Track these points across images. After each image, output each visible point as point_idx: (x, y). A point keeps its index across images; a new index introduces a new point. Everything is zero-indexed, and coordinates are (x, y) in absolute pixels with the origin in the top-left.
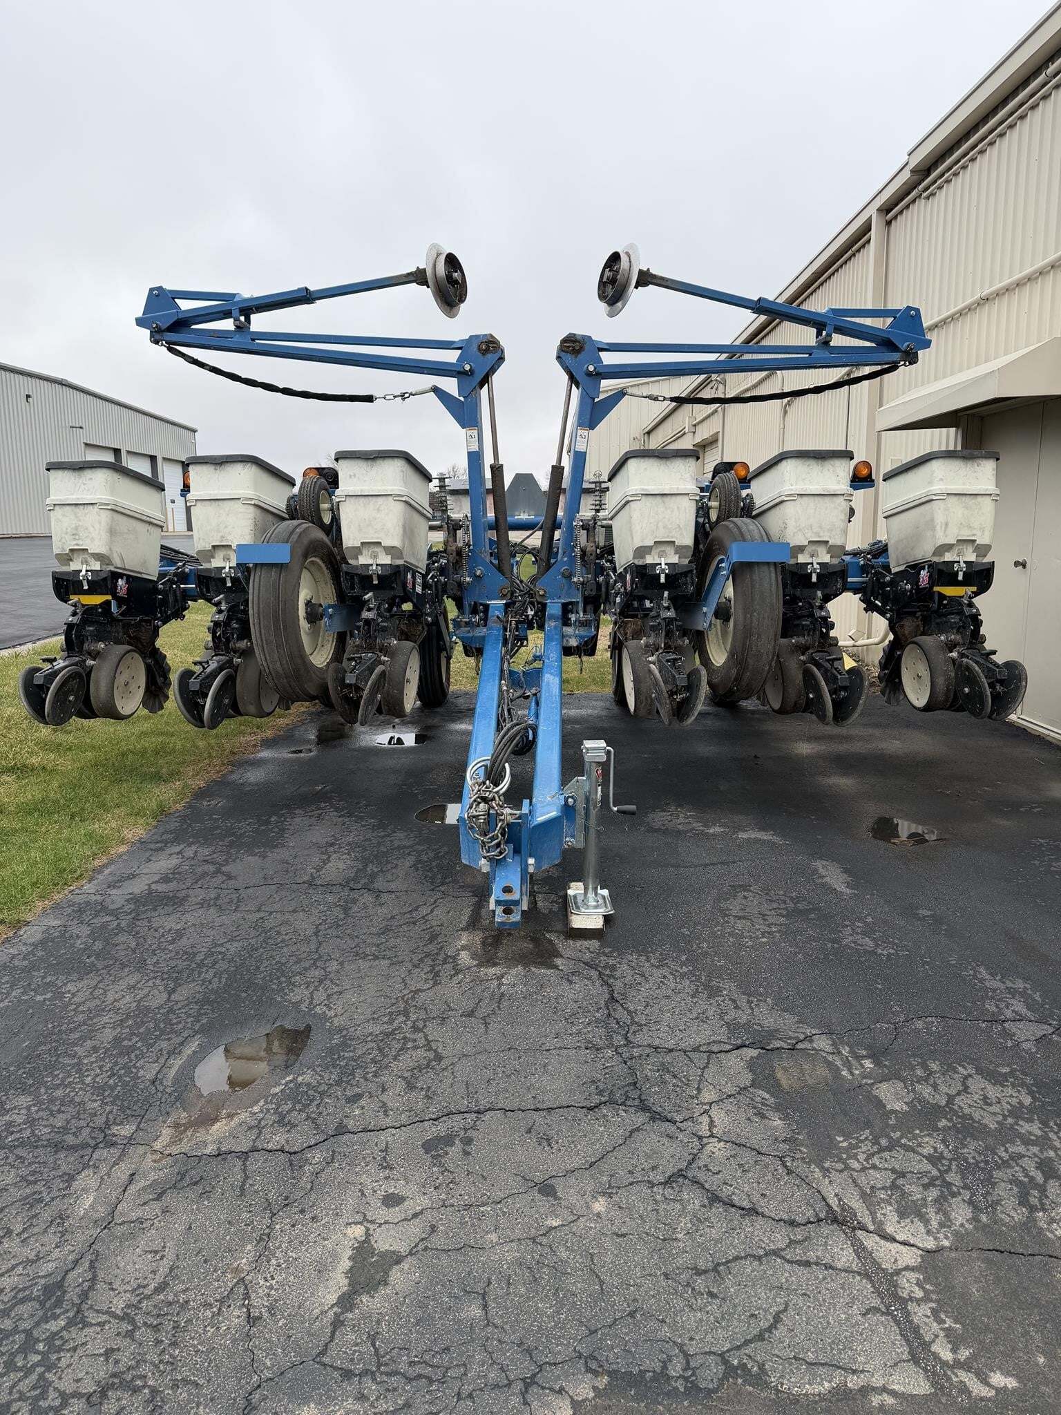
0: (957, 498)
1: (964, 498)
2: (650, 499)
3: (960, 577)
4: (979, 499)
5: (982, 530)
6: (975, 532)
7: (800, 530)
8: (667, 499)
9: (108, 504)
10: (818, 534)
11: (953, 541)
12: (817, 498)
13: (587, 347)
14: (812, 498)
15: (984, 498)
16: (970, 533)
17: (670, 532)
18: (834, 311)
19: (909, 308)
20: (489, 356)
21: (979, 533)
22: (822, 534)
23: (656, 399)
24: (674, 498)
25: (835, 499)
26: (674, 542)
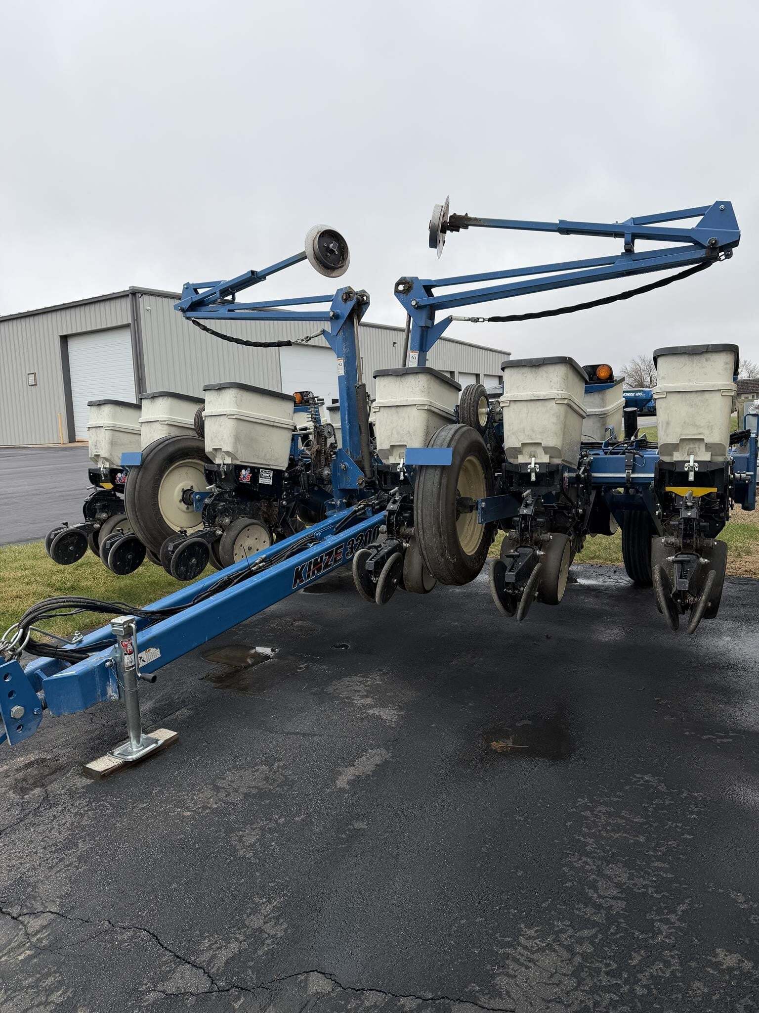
0: (679, 396)
1: (688, 396)
2: (387, 410)
3: (691, 478)
4: (707, 396)
5: (711, 428)
6: (701, 430)
7: (513, 433)
8: (400, 410)
9: (109, 427)
10: (531, 438)
11: (676, 440)
12: (529, 404)
13: (414, 286)
14: (523, 403)
15: (713, 394)
16: (695, 432)
17: (403, 437)
18: (634, 220)
19: (718, 203)
20: (348, 303)
21: (706, 432)
22: (534, 436)
23: (476, 320)
24: (405, 408)
25: (547, 403)
26: (406, 445)
